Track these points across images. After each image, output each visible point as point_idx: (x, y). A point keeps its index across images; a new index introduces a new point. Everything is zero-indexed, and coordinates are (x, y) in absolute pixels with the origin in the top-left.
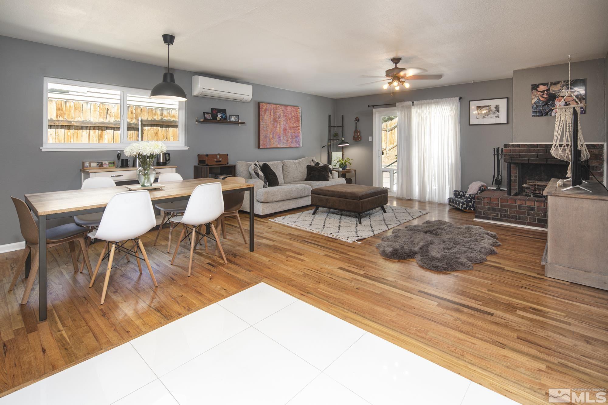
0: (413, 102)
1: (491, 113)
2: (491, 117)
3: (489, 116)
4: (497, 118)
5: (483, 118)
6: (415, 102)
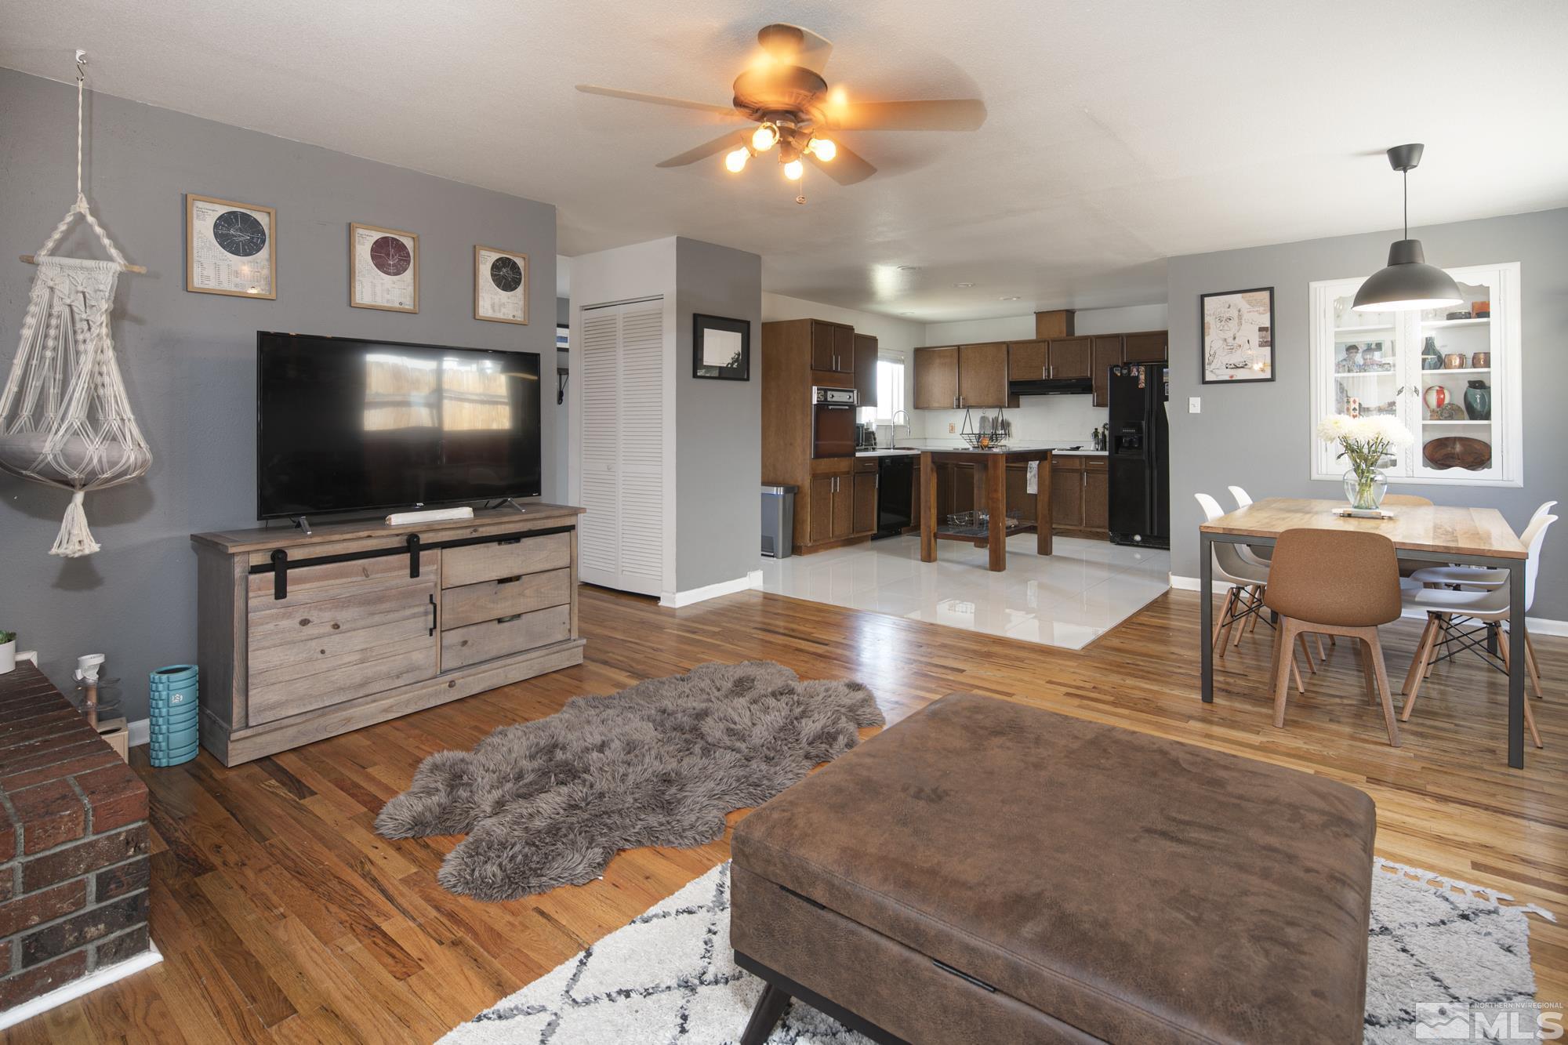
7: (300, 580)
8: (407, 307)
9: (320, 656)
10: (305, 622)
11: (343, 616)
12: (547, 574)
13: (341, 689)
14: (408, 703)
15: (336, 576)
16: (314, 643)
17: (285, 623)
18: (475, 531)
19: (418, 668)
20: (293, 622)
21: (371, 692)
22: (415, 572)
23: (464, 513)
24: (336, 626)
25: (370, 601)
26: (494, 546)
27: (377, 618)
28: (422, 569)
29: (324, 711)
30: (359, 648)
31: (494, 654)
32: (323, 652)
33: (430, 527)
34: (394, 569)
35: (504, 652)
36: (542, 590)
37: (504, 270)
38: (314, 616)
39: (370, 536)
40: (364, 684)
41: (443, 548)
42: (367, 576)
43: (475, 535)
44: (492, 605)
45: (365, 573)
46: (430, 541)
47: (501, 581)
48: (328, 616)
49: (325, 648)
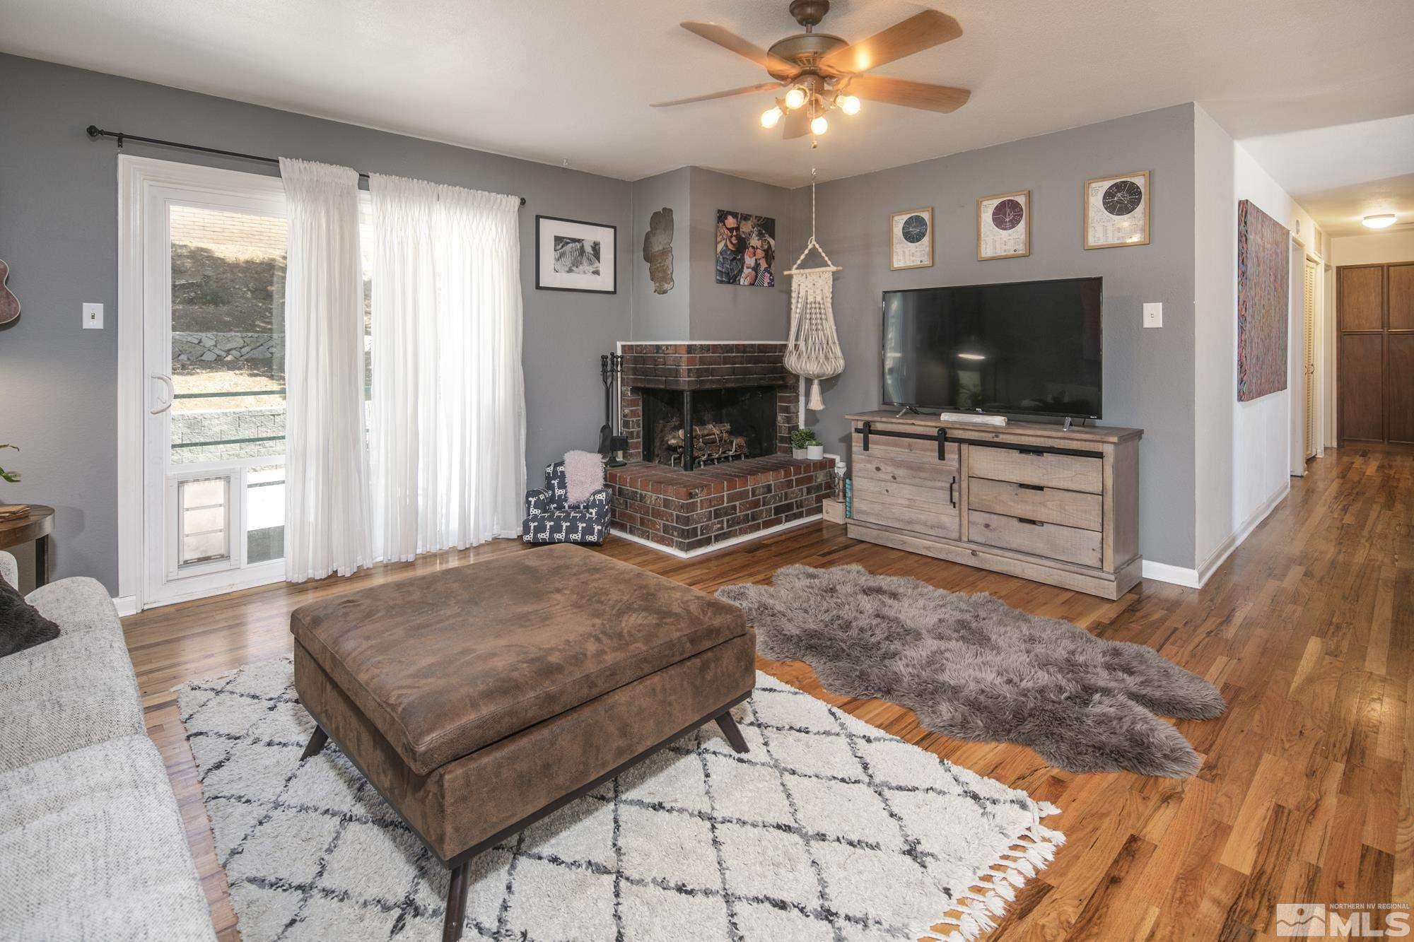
0: (364, 177)
1: (585, 260)
2: (585, 273)
3: (581, 267)
4: (596, 276)
5: (568, 272)
6: (375, 179)
7: (876, 443)
8: (1021, 252)
9: (885, 492)
10: (878, 469)
11: (900, 472)
12: (1070, 493)
13: (898, 520)
14: (941, 550)
15: (896, 445)
16: (883, 484)
17: (869, 466)
18: (997, 436)
19: (945, 528)
20: (872, 467)
21: (913, 529)
22: (942, 456)
23: (998, 421)
24: (894, 478)
25: (916, 468)
26: (1015, 454)
27: (917, 481)
28: (946, 456)
29: (887, 529)
30: (907, 496)
31: (1014, 546)
32: (887, 491)
33: (964, 427)
34: (926, 450)
35: (1023, 548)
36: (1067, 508)
37: (1119, 195)
38: (883, 467)
39: (913, 424)
40: (910, 522)
41: (970, 444)
42: (911, 450)
43: (996, 440)
44: (1012, 504)
45: (910, 447)
46: (960, 437)
47: (1022, 486)
48: (890, 469)
49: (889, 489)
